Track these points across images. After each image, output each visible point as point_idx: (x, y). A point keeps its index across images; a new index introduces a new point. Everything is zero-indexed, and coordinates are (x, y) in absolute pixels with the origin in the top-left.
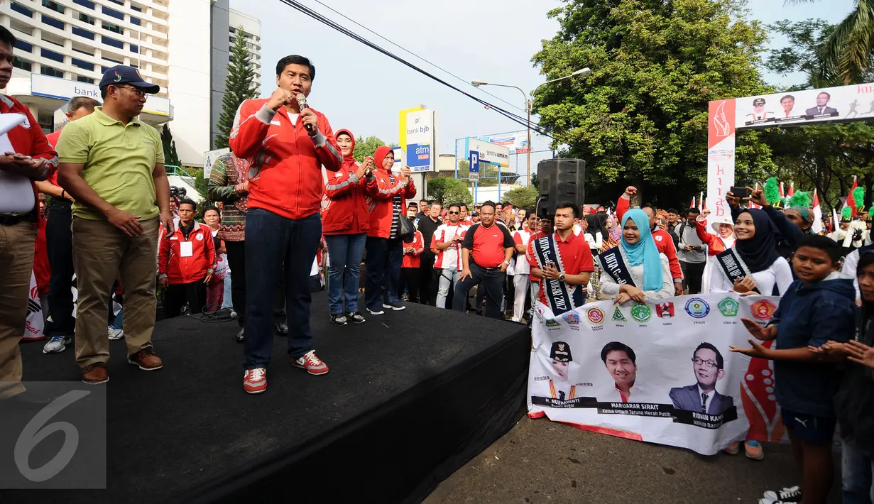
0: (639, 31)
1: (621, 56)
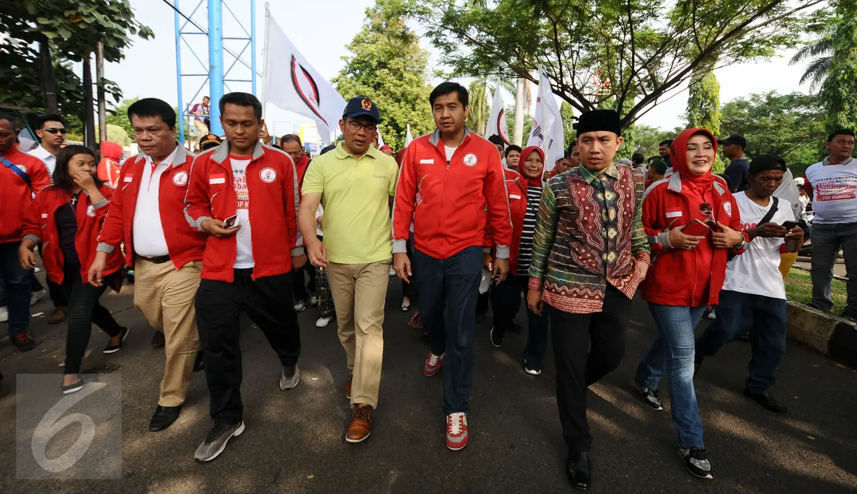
0: (390, 87)
1: (382, 96)
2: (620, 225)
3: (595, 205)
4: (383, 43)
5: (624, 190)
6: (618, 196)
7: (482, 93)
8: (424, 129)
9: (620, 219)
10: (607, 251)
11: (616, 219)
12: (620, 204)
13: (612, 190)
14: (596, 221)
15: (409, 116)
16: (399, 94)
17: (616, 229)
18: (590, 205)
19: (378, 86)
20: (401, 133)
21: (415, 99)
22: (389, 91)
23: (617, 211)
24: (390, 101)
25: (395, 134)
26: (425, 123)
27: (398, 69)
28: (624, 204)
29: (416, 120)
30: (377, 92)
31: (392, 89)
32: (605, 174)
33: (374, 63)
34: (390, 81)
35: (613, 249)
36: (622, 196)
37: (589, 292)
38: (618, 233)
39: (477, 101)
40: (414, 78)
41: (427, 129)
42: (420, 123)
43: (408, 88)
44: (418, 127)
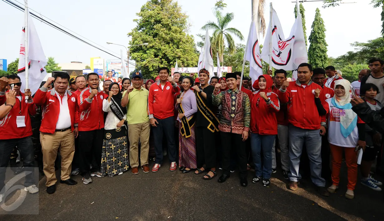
0: (162, 34)
1: (157, 40)
2: (236, 106)
3: (231, 100)
4: (158, 9)
5: (239, 97)
6: (237, 98)
7: (220, 37)
8: (185, 60)
9: (237, 105)
10: (232, 113)
11: (235, 105)
12: (237, 100)
13: (235, 96)
14: (230, 104)
15: (175, 53)
16: (168, 38)
17: (235, 107)
18: (229, 100)
19: (155, 35)
20: (171, 63)
21: (179, 42)
22: (162, 37)
23: (235, 102)
24: (163, 43)
25: (166, 64)
26: (185, 56)
27: (168, 24)
28: (238, 100)
29: (180, 54)
30: (155, 38)
31: (164, 36)
32: (234, 91)
33: (153, 21)
34: (163, 32)
35: (234, 113)
36: (238, 98)
37: (227, 126)
38: (236, 109)
39: (218, 42)
40: (178, 29)
41: (187, 60)
42: (182, 56)
43: (174, 35)
44: (181, 59)
